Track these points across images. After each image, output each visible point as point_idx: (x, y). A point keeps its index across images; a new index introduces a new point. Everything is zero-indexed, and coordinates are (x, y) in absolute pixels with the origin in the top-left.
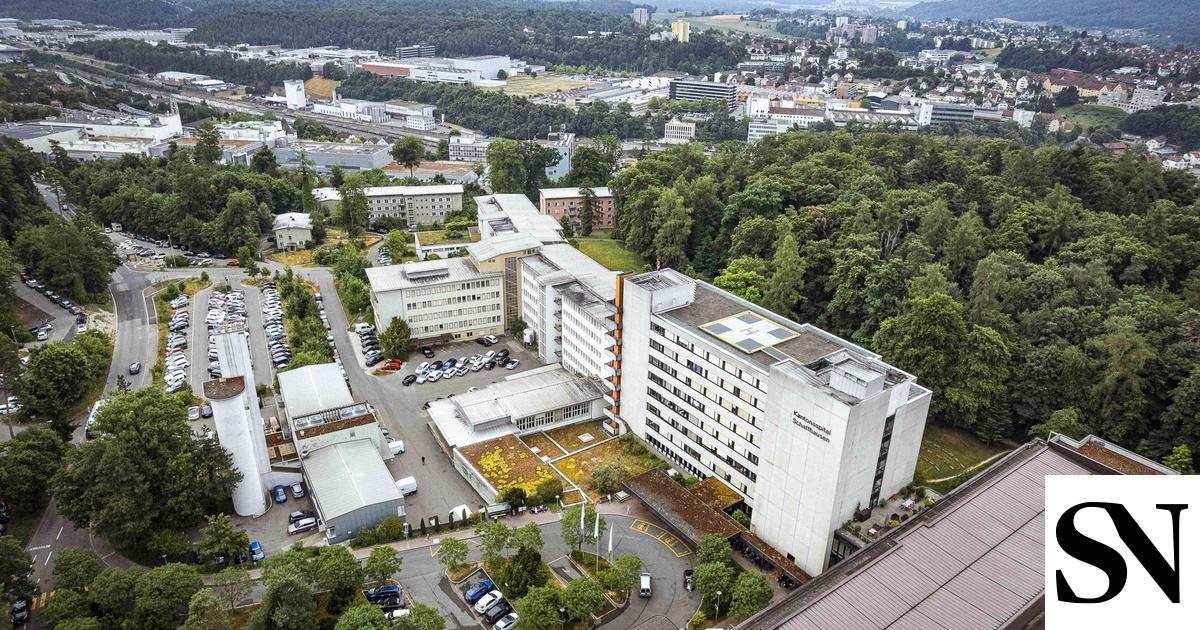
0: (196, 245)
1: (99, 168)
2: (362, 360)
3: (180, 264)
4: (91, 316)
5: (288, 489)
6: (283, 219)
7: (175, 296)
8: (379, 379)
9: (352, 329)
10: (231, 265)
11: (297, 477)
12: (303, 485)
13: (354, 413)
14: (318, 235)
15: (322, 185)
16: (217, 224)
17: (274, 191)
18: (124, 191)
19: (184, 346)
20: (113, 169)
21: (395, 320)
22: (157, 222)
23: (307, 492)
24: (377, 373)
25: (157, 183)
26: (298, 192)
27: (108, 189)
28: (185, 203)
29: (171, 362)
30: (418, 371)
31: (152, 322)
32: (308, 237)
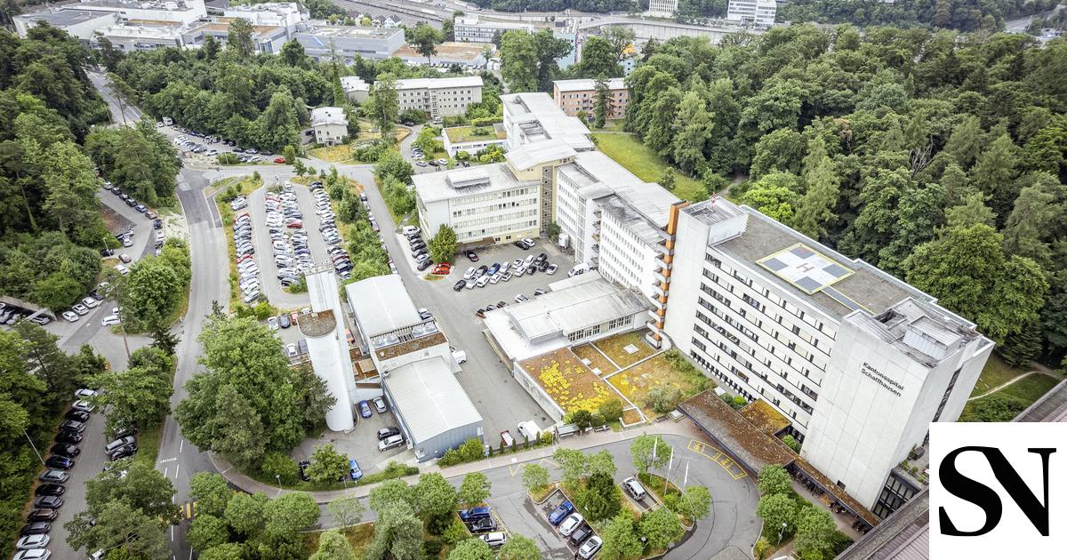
0: (244, 142)
1: (144, 61)
2: (414, 264)
3: (231, 162)
4: (165, 221)
5: (371, 403)
6: (320, 114)
7: (234, 198)
8: (432, 284)
9: (400, 231)
10: (278, 161)
11: (379, 392)
12: (384, 398)
13: (423, 331)
14: (353, 131)
15: (348, 74)
16: (262, 121)
17: (306, 84)
18: (173, 88)
19: (252, 252)
20: (156, 62)
21: (443, 227)
22: (206, 119)
23: (389, 408)
24: (429, 278)
25: (200, 78)
26: (329, 85)
27: (156, 87)
28: (231, 102)
29: (244, 269)
30: (466, 276)
31: (219, 225)
32: (344, 133)
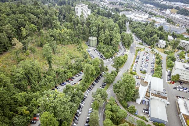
0: (145, 42)
3: (141, 44)
5: (145, 101)
7: (139, 51)
9: (167, 70)
10: (149, 47)
12: (148, 102)
13: (163, 95)
14: (166, 47)
15: (170, 35)
19: (138, 62)
21: (177, 74)
23: (148, 105)
24: (169, 83)
26: (165, 36)
29: (135, 65)
30: (177, 87)
31: (134, 55)
32: (164, 46)
